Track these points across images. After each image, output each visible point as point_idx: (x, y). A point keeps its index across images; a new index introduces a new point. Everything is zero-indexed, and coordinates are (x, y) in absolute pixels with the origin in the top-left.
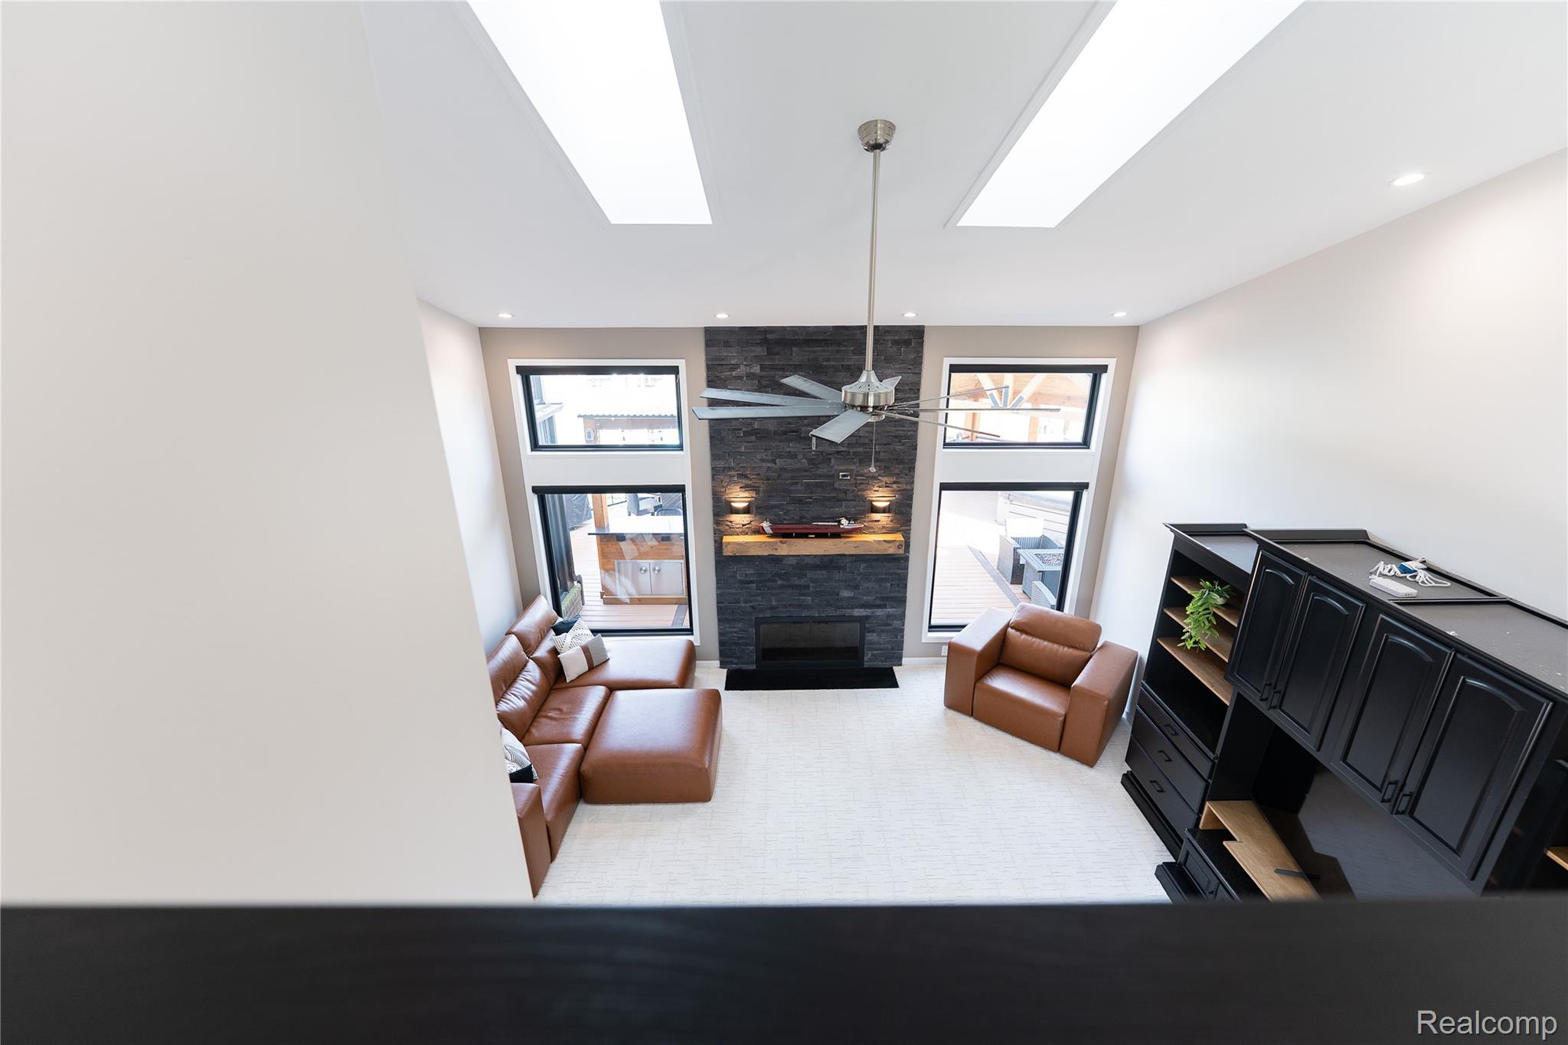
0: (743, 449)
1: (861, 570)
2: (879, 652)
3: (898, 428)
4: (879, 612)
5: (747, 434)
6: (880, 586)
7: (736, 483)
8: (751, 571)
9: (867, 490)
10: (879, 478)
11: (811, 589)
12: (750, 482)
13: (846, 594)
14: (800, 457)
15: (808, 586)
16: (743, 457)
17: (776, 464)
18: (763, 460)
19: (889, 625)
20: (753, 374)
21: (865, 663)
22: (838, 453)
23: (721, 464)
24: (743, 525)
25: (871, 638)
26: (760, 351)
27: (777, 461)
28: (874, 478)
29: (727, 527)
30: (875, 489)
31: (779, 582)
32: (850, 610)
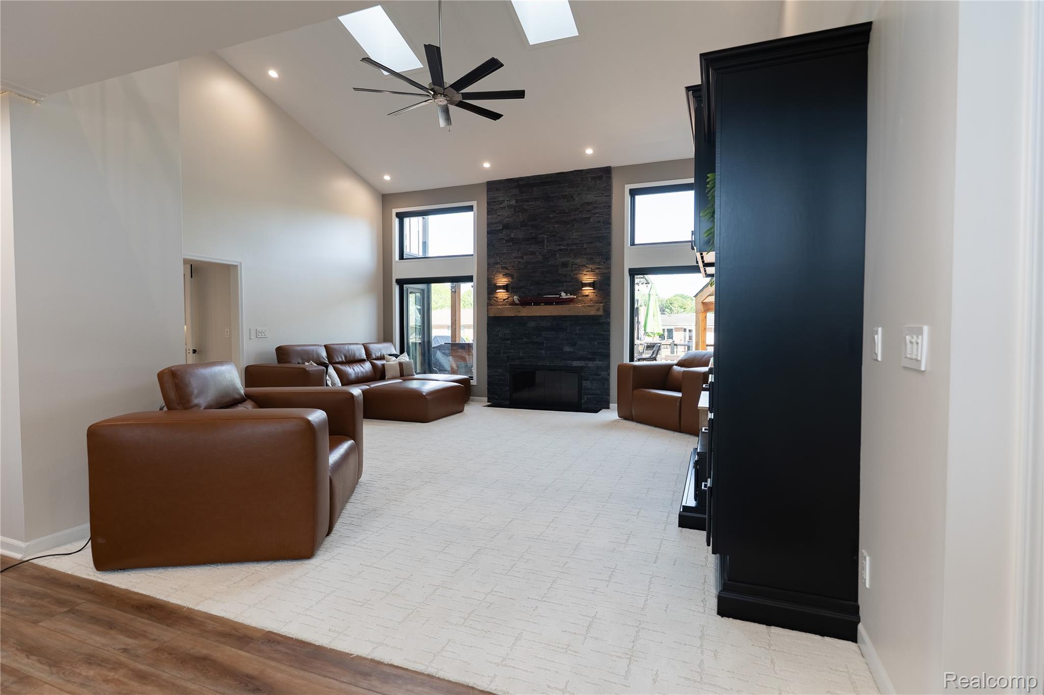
0: (505, 251)
1: (577, 331)
2: (592, 396)
3: (597, 232)
4: (591, 364)
5: (507, 241)
6: (590, 344)
7: (500, 272)
8: (508, 331)
9: (579, 274)
10: (587, 265)
11: (545, 345)
12: (508, 272)
13: (567, 349)
14: (537, 254)
15: (543, 343)
16: (505, 256)
17: (523, 259)
18: (516, 258)
19: (598, 375)
20: (512, 205)
21: (583, 405)
22: (561, 250)
23: (493, 260)
24: (504, 300)
25: (586, 385)
26: (515, 191)
27: (524, 257)
28: (584, 266)
29: (495, 302)
30: (585, 273)
31: (525, 340)
32: (570, 362)
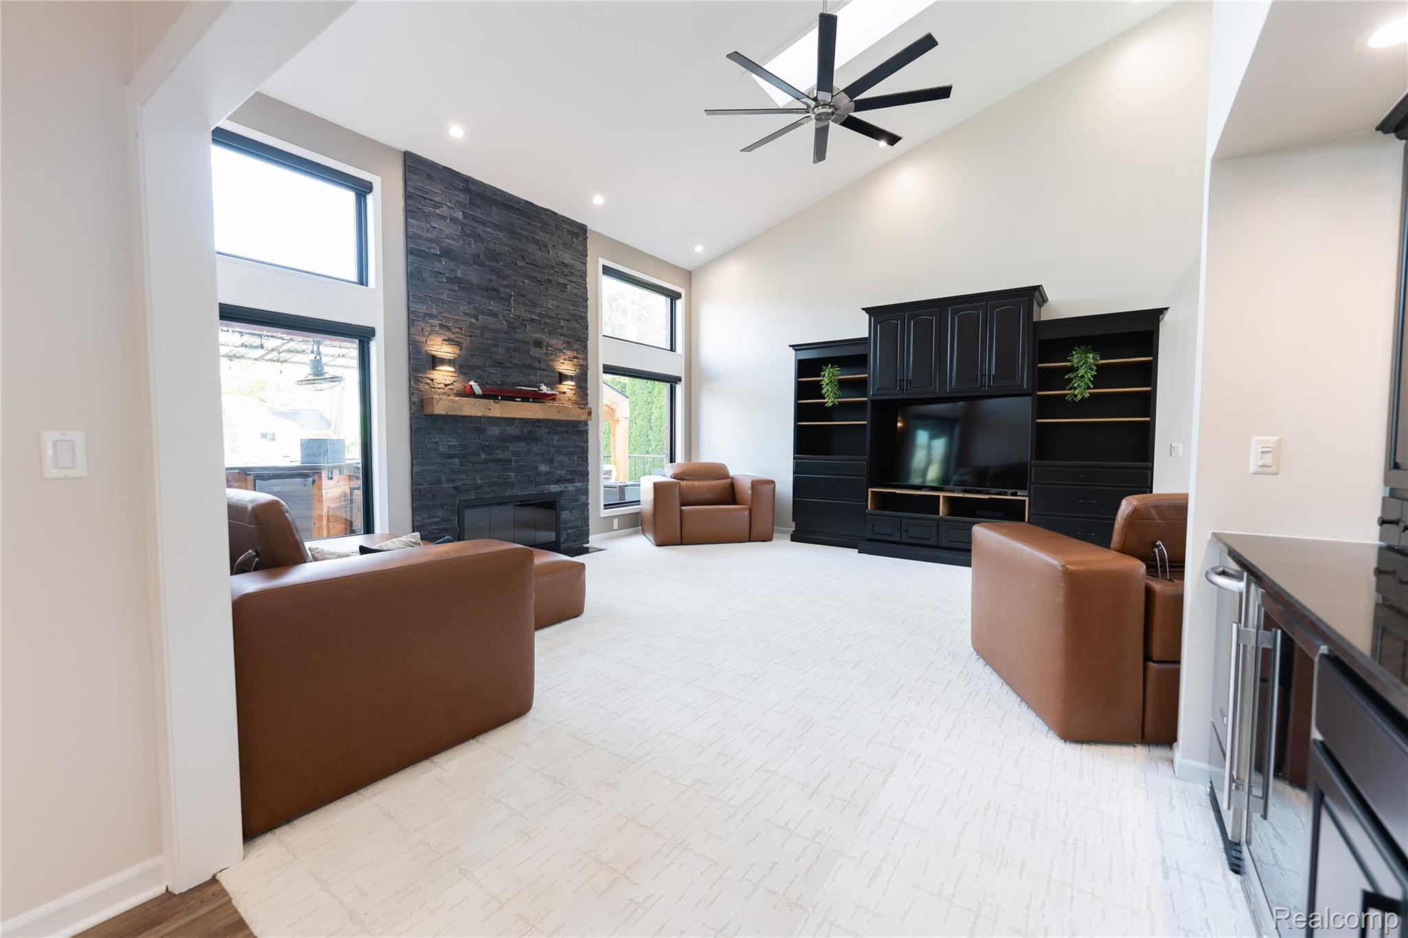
0: (445, 297)
1: (555, 443)
2: (572, 531)
3: (575, 308)
4: (570, 487)
5: (450, 281)
6: (570, 459)
7: (437, 333)
8: (454, 442)
9: (556, 361)
10: (564, 351)
11: (513, 463)
12: (453, 336)
13: (543, 468)
14: (501, 317)
15: (511, 460)
16: (446, 306)
17: (477, 320)
18: (465, 314)
19: (577, 500)
20: (457, 219)
21: (562, 545)
22: (532, 320)
23: (422, 309)
24: (446, 385)
25: (564, 516)
26: (462, 197)
27: (480, 317)
28: (561, 351)
29: (427, 387)
30: (562, 361)
31: (483, 456)
32: (547, 486)
